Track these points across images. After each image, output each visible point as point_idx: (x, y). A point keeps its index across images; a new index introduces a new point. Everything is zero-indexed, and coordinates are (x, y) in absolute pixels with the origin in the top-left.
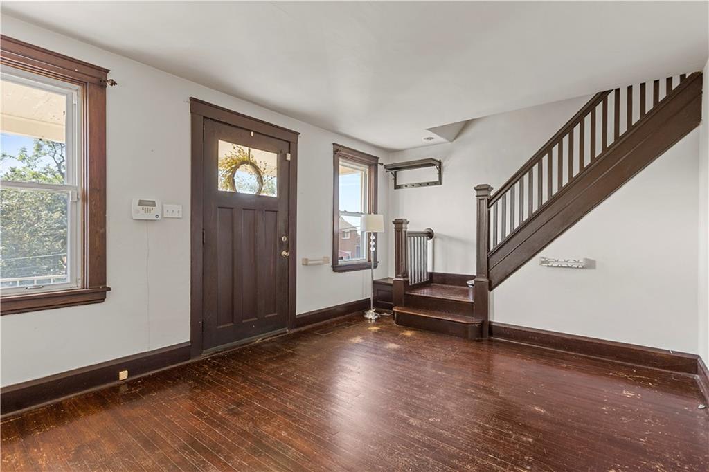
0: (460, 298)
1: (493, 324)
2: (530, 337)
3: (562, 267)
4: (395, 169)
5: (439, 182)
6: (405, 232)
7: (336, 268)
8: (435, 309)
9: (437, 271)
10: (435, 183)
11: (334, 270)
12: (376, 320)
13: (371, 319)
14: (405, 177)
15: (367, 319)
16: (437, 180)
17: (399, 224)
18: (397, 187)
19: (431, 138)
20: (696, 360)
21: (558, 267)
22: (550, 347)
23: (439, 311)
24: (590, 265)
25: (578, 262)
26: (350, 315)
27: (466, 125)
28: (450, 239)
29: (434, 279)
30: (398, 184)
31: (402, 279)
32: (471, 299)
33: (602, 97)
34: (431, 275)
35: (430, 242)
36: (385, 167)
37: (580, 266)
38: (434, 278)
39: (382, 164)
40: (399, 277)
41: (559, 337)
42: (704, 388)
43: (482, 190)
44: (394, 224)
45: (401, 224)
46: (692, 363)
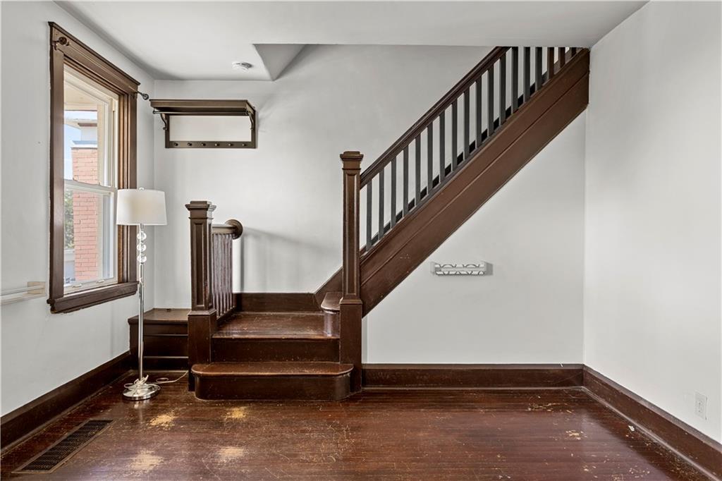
0: (311, 334)
1: (367, 368)
2: (417, 378)
3: (460, 274)
4: (168, 110)
5: (252, 144)
6: (210, 225)
7: (59, 303)
8: (271, 358)
9: (248, 290)
10: (245, 145)
11: (53, 310)
12: (153, 398)
13: (141, 399)
14: (187, 127)
15: (133, 400)
16: (249, 139)
17: (199, 212)
18: (169, 144)
19: (250, 66)
20: (582, 370)
21: (455, 274)
22: (442, 386)
23: (279, 359)
24: (489, 270)
25: (478, 267)
26: (89, 398)
27: (303, 52)
28: (272, 237)
29: (244, 305)
30: (172, 139)
31: (206, 313)
32: (329, 334)
33: (499, 52)
34: (239, 297)
35: (236, 243)
36: (153, 103)
37: (481, 273)
38: (245, 302)
39: (146, 96)
40: (201, 309)
41: (453, 371)
42: (602, 401)
43: (351, 159)
44: (189, 209)
45: (203, 211)
46: (579, 375)
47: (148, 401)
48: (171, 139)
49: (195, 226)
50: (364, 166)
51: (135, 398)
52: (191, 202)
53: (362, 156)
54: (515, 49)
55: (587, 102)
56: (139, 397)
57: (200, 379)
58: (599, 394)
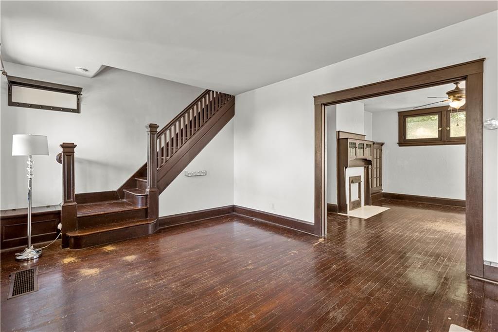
1: (161, 219)
3: (197, 176)
5: (77, 111)
8: (113, 222)
10: (73, 111)
12: (40, 257)
13: (32, 259)
16: (76, 108)
17: (69, 149)
18: (13, 104)
19: (86, 70)
20: (234, 207)
21: (195, 176)
23: (116, 222)
25: (203, 172)
31: (74, 204)
37: (204, 175)
39: (5, 73)
40: (71, 202)
42: (242, 215)
43: (153, 127)
44: (62, 147)
45: (72, 149)
46: (233, 209)
47: (37, 259)
48: (13, 101)
49: (66, 156)
50: (159, 130)
51: (28, 259)
52: (63, 143)
53: (159, 126)
54: (213, 92)
55: (234, 114)
56: (31, 258)
57: (74, 239)
58: (241, 213)
